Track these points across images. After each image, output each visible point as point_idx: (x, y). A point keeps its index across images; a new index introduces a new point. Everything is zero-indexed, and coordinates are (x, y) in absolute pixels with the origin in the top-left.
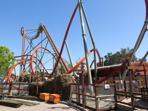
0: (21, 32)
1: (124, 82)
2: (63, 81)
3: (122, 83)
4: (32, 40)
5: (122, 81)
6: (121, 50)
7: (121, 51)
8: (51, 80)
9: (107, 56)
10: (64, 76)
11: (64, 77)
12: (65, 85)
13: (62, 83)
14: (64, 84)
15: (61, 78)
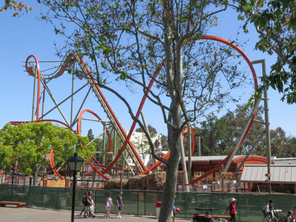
0: (26, 64)
1: (222, 183)
2: (158, 180)
3: (219, 184)
4: (47, 81)
5: (219, 182)
6: (237, 108)
7: (237, 110)
8: (140, 177)
9: (207, 123)
10: (159, 174)
11: (158, 176)
12: (160, 184)
13: (157, 182)
14: (158, 183)
15: (156, 177)
